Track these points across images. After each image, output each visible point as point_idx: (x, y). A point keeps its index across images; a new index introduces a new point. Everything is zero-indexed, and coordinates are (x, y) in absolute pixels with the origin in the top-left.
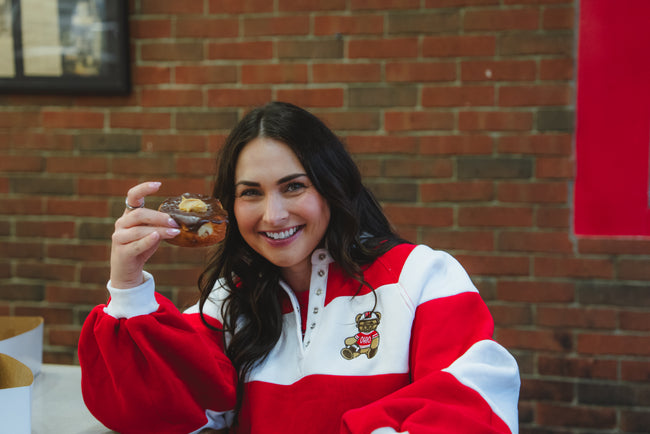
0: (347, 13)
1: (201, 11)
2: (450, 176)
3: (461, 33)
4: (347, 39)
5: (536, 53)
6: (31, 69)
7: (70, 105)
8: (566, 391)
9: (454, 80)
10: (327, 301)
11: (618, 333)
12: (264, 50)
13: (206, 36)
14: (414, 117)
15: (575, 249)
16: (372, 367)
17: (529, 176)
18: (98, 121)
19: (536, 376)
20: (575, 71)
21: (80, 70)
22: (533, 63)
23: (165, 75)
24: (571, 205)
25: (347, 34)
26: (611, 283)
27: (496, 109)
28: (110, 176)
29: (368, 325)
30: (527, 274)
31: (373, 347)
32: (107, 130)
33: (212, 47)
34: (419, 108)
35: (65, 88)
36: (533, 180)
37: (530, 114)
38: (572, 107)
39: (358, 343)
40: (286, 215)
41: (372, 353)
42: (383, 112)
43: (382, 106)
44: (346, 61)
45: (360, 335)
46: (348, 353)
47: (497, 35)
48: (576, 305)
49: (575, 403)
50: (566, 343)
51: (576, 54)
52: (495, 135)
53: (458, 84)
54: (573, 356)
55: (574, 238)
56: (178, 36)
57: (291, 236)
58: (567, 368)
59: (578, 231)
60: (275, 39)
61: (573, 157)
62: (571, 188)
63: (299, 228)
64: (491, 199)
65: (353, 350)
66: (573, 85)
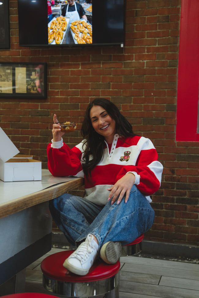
0: (111, 76)
1: (69, 75)
2: (141, 124)
3: (144, 82)
4: (111, 83)
5: (166, 89)
6: (17, 91)
7: (29, 102)
8: (173, 186)
9: (143, 96)
10: (116, 147)
11: (188, 169)
12: (87, 86)
13: (70, 82)
14: (131, 106)
15: (176, 145)
16: (127, 163)
17: (164, 124)
18: (37, 107)
19: (165, 182)
20: (177, 94)
21: (32, 91)
22: (165, 91)
23: (57, 93)
24: (175, 132)
25: (111, 82)
26: (186, 154)
27: (154, 104)
28: (40, 123)
29: (127, 155)
30: (163, 153)
31: (128, 159)
32: (39, 109)
33: (71, 85)
34: (132, 104)
35: (28, 97)
36: (165, 125)
37: (164, 106)
38: (176, 104)
39: (124, 158)
40: (104, 122)
41: (127, 161)
42: (121, 104)
43: (121, 103)
44: (111, 90)
45: (125, 156)
46: (121, 160)
47: (155, 83)
48: (176, 161)
49: (175, 189)
50: (173, 172)
51: (177, 89)
52: (154, 112)
53: (143, 97)
54: (175, 176)
55: (176, 142)
56: (61, 82)
57: (107, 127)
58: (173, 179)
59: (177, 140)
60: (90, 83)
61: (176, 119)
62: (175, 127)
63: (109, 125)
64: (153, 131)
65: (123, 159)
66: (176, 98)
